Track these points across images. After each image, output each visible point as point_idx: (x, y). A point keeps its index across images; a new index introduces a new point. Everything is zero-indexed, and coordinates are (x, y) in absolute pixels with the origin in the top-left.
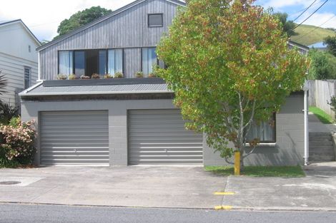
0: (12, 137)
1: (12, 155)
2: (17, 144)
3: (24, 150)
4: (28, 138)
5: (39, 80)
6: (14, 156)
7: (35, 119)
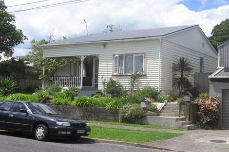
0: (205, 107)
1: (205, 120)
2: (208, 112)
3: (214, 117)
4: (216, 108)
5: (219, 67)
6: (207, 121)
7: (220, 95)
